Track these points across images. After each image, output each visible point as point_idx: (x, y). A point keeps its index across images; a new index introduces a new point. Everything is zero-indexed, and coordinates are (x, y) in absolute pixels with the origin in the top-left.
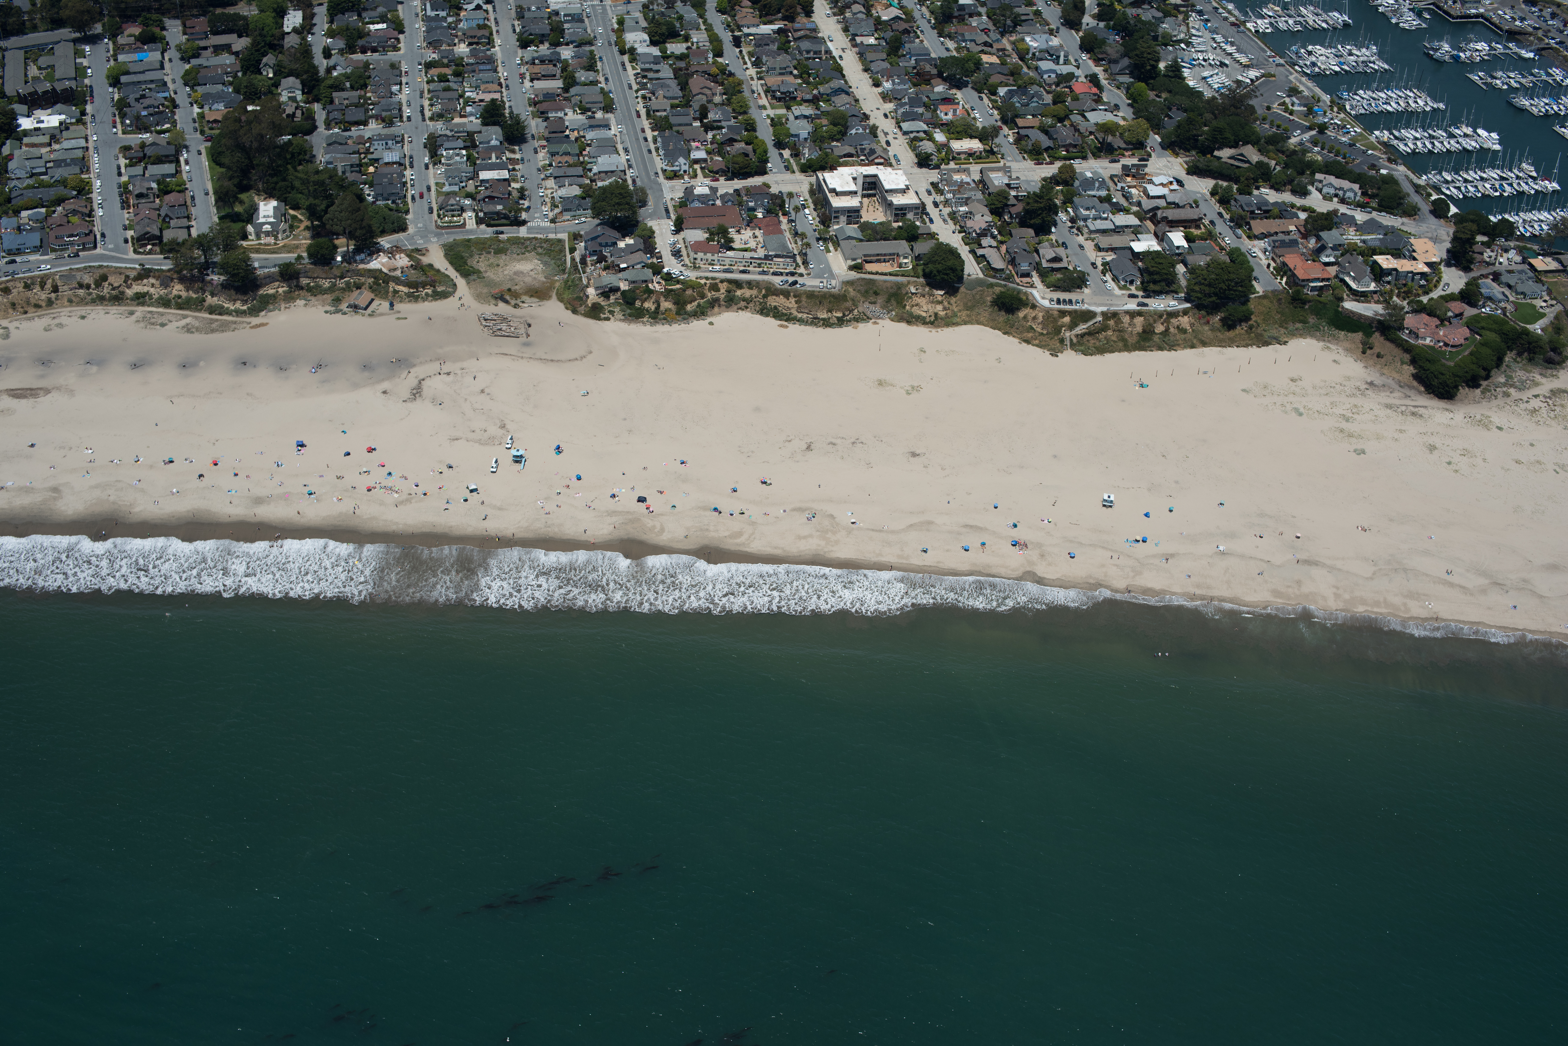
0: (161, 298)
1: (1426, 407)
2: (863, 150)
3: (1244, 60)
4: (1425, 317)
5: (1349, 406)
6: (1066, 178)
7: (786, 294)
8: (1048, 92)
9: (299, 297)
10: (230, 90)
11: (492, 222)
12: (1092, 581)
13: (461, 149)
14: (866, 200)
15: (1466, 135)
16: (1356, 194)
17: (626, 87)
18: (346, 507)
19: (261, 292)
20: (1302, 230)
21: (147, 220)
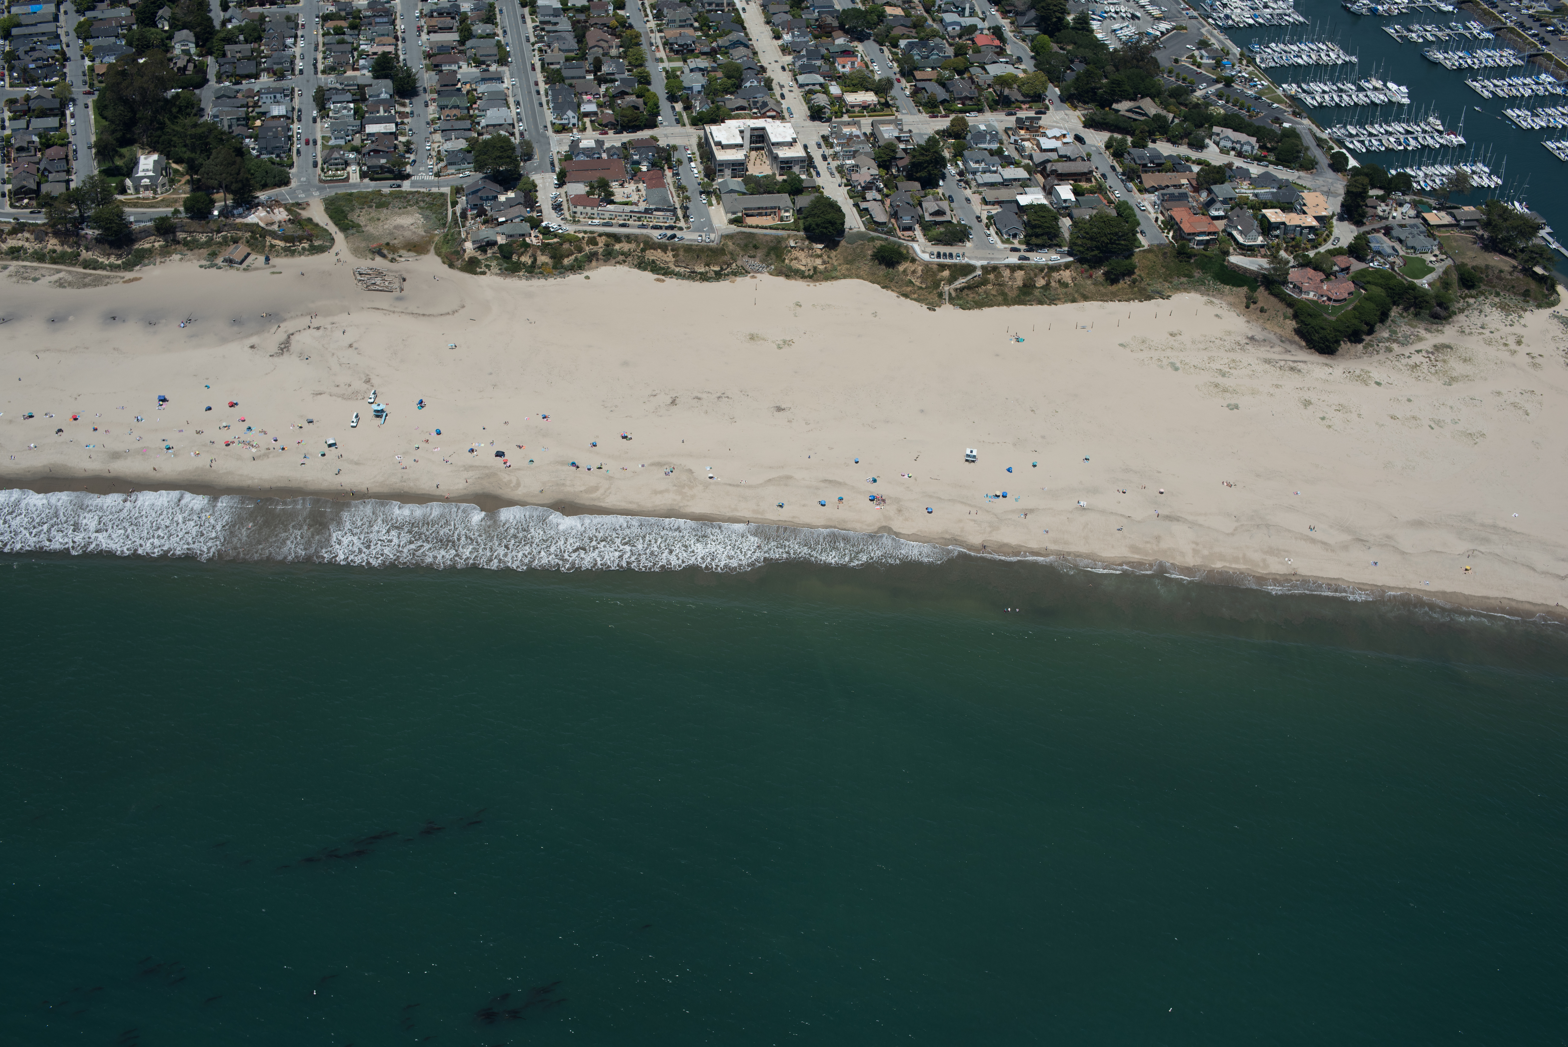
0: (36, 252)
1: (1305, 362)
2: (755, 103)
3: (1156, 12)
4: (1310, 272)
5: (1226, 361)
6: (958, 132)
7: (664, 248)
8: (951, 45)
9: (175, 251)
10: (124, 43)
11: (376, 176)
12: (948, 536)
13: (348, 102)
14: (754, 153)
15: (1375, 89)
16: (1253, 147)
17: (524, 40)
18: (202, 462)
19: (136, 247)
20: (1194, 183)
21: (24, 174)
